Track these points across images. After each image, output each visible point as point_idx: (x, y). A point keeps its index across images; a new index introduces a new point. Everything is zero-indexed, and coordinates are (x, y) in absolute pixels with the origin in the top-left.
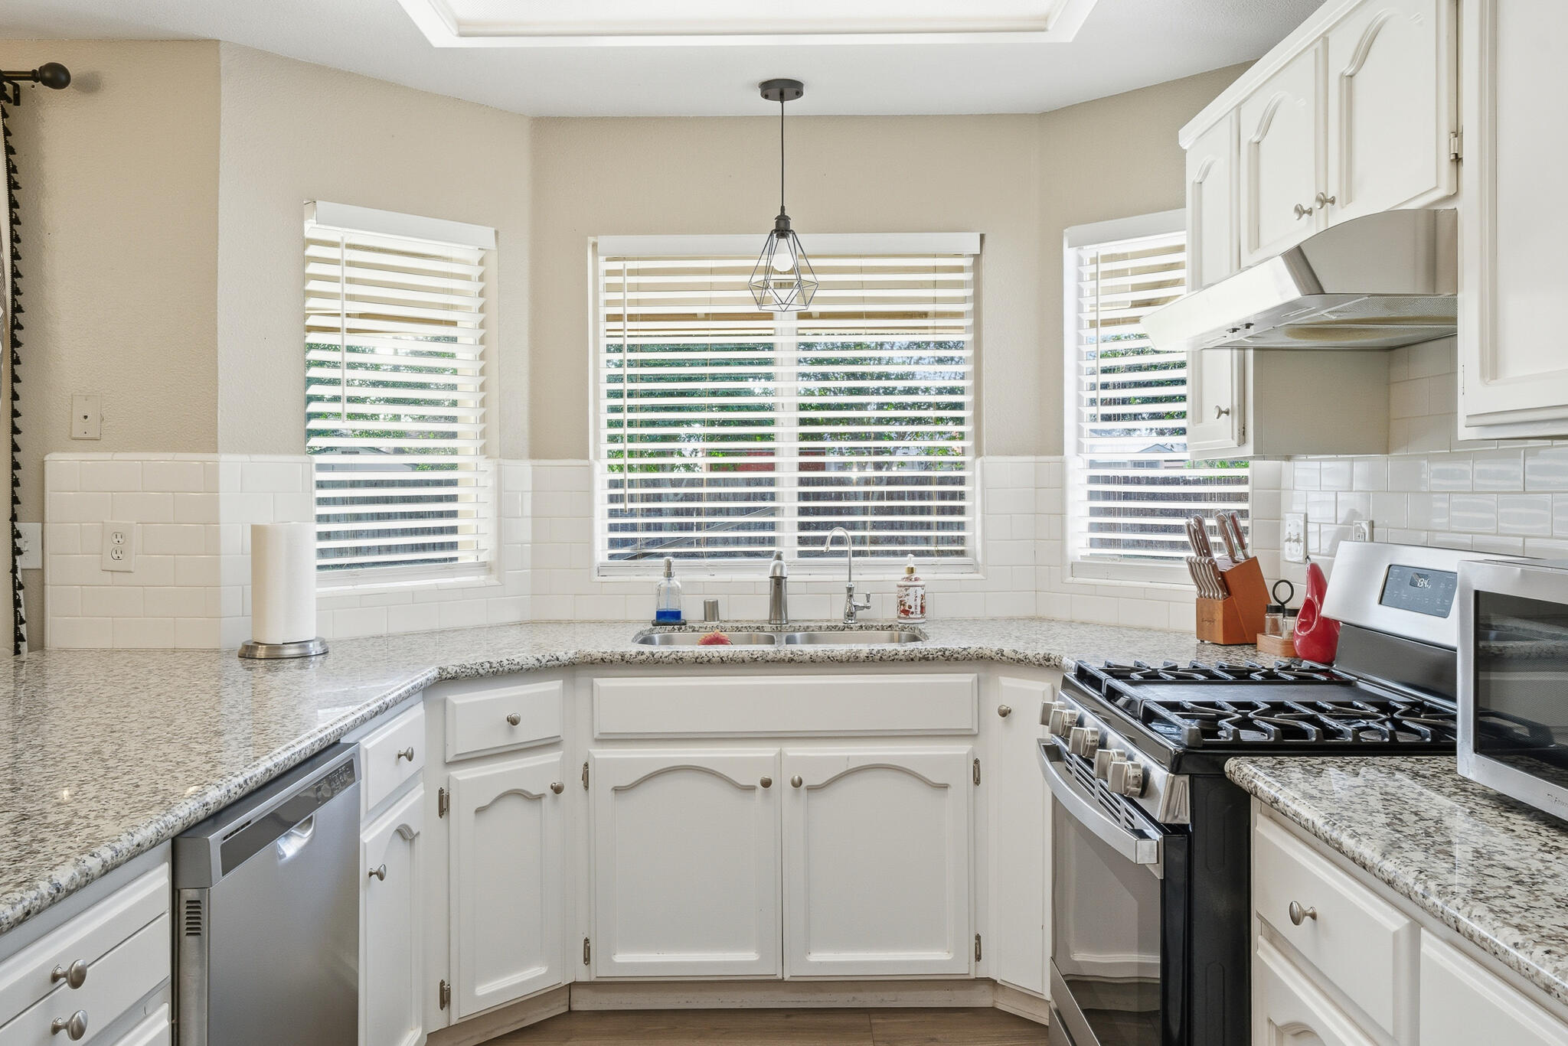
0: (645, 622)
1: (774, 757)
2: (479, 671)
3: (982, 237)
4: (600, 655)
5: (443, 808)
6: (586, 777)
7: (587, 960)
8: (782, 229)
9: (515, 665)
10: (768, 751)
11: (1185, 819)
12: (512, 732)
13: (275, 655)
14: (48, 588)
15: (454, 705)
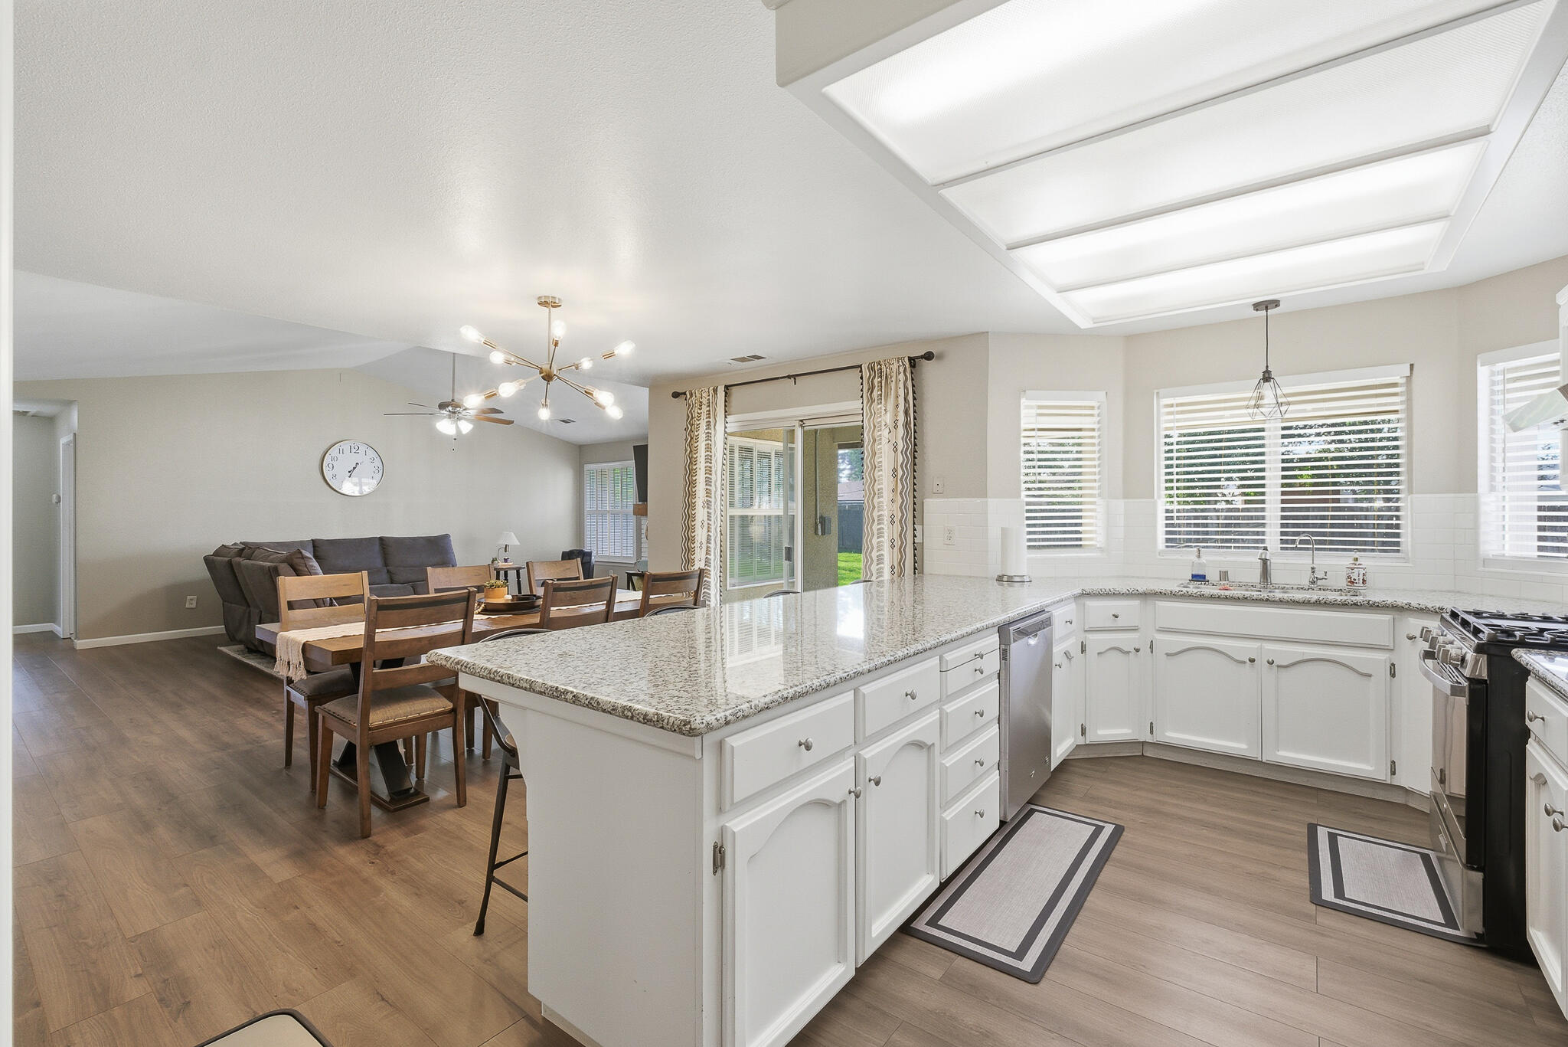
0: (1185, 580)
1: (1257, 648)
2: (1100, 593)
3: (1412, 366)
4: (1160, 591)
5: (1083, 651)
6: (1151, 647)
7: (1152, 732)
8: (1267, 377)
9: (1117, 592)
10: (1255, 645)
11: (1485, 676)
12: (1115, 621)
13: (1010, 580)
14: (925, 551)
15: (1089, 606)
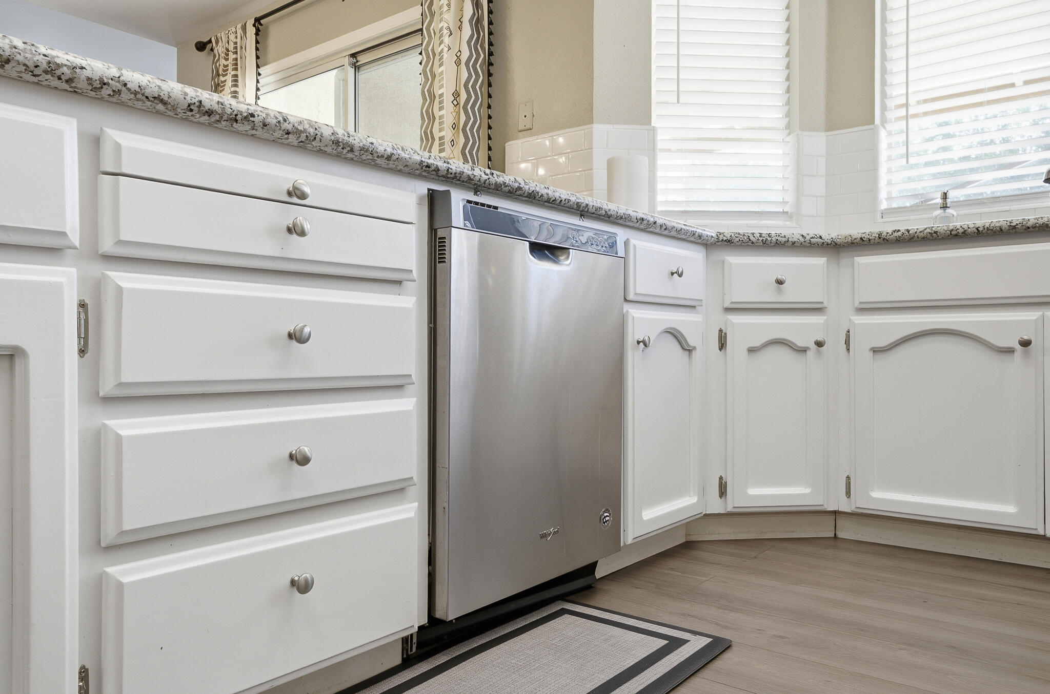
1: (1036, 320)
2: (751, 238)
4: (859, 236)
5: (723, 345)
6: (847, 342)
7: (848, 493)
9: (782, 237)
10: (1030, 314)
12: (779, 291)
15: (731, 264)
